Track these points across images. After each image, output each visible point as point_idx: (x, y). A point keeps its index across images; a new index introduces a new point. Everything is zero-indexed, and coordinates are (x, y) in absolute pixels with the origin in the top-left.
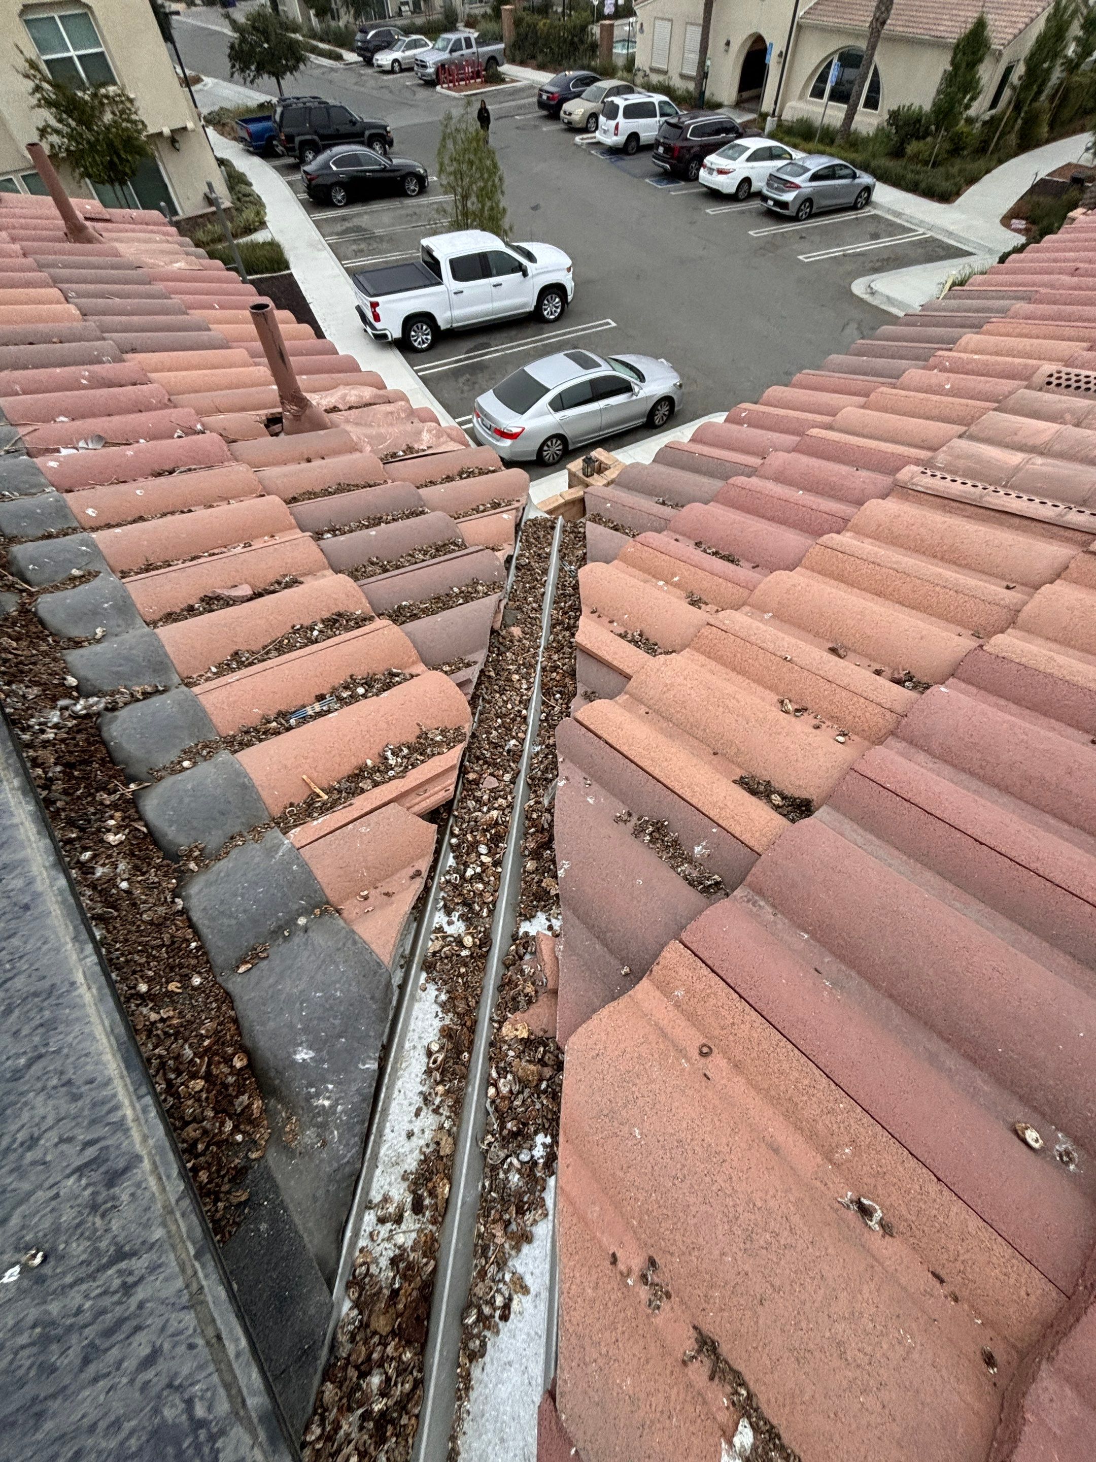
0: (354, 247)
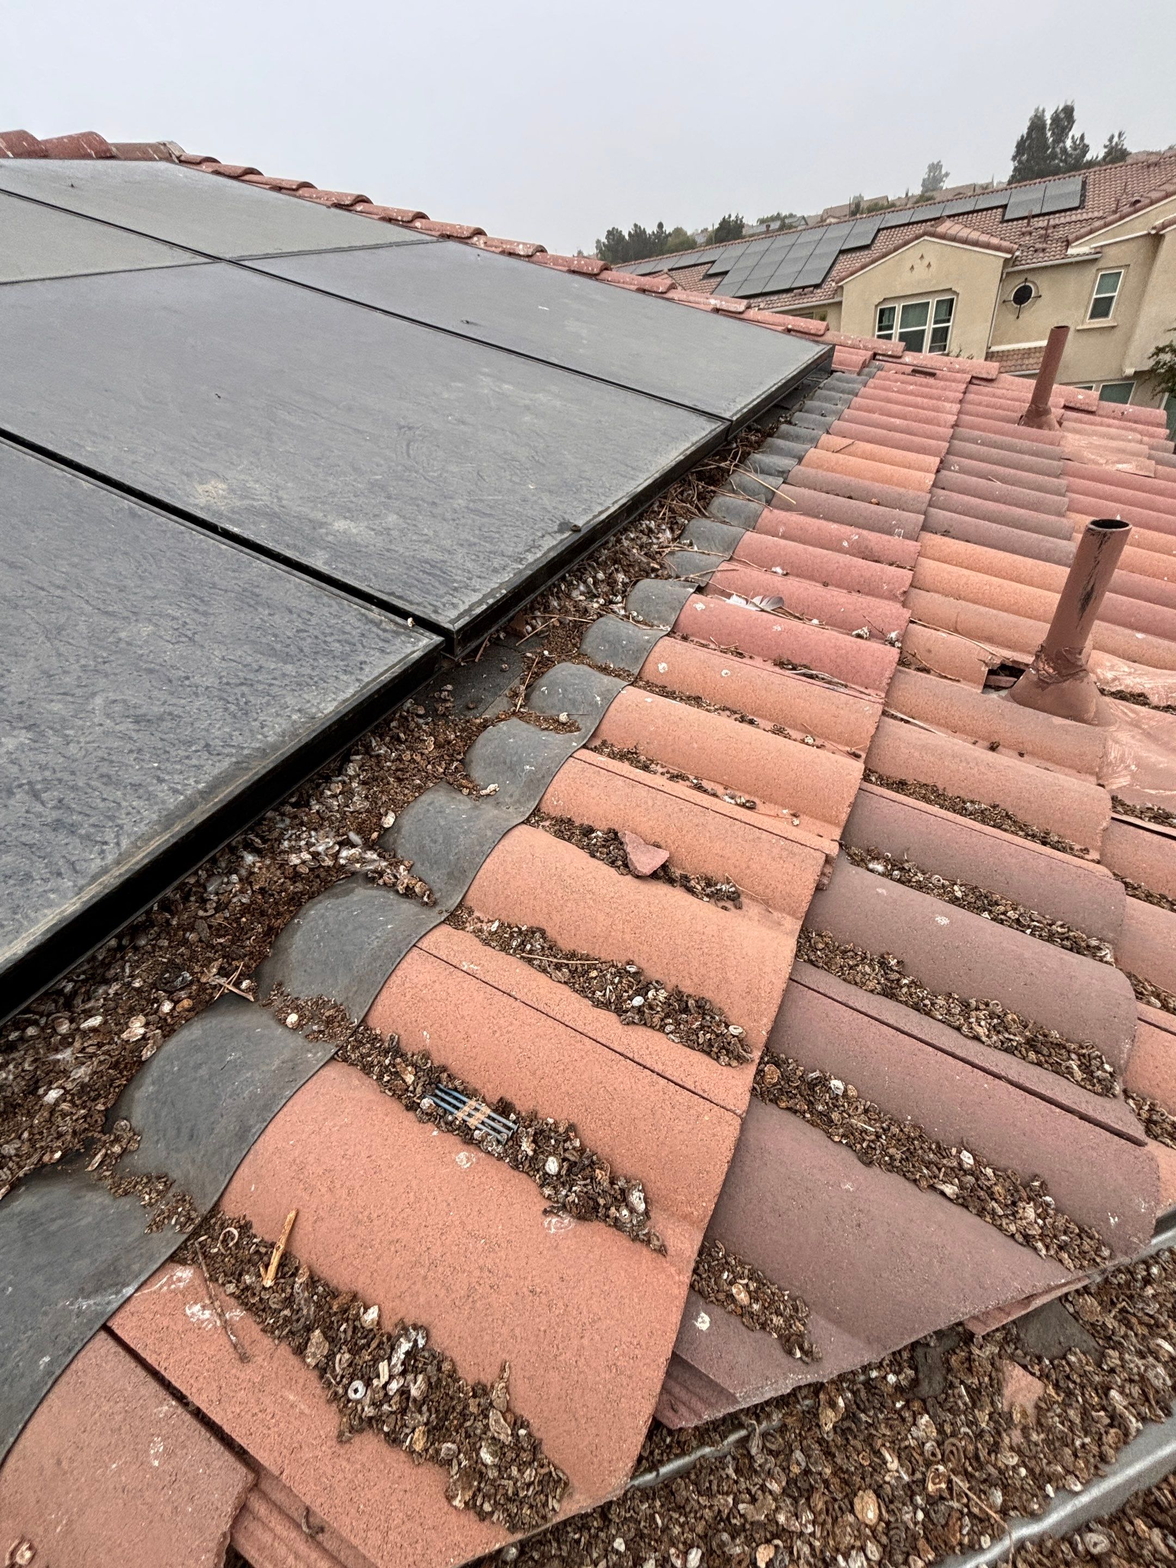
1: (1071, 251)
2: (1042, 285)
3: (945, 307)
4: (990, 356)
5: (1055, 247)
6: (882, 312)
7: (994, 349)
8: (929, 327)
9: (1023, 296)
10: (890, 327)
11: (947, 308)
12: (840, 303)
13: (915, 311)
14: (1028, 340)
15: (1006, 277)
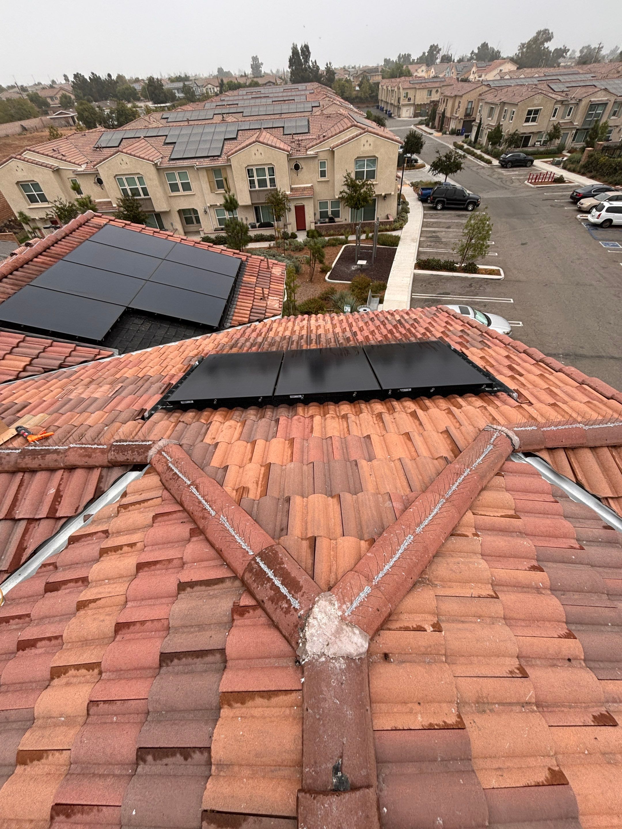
0: (429, 244)
1: (308, 153)
2: (302, 164)
3: (271, 171)
4: (292, 189)
5: (303, 150)
6: (248, 170)
7: (293, 186)
8: (268, 177)
9: (297, 167)
10: (253, 177)
11: (272, 170)
12: (231, 165)
13: (261, 171)
14: (303, 184)
15: (289, 160)
